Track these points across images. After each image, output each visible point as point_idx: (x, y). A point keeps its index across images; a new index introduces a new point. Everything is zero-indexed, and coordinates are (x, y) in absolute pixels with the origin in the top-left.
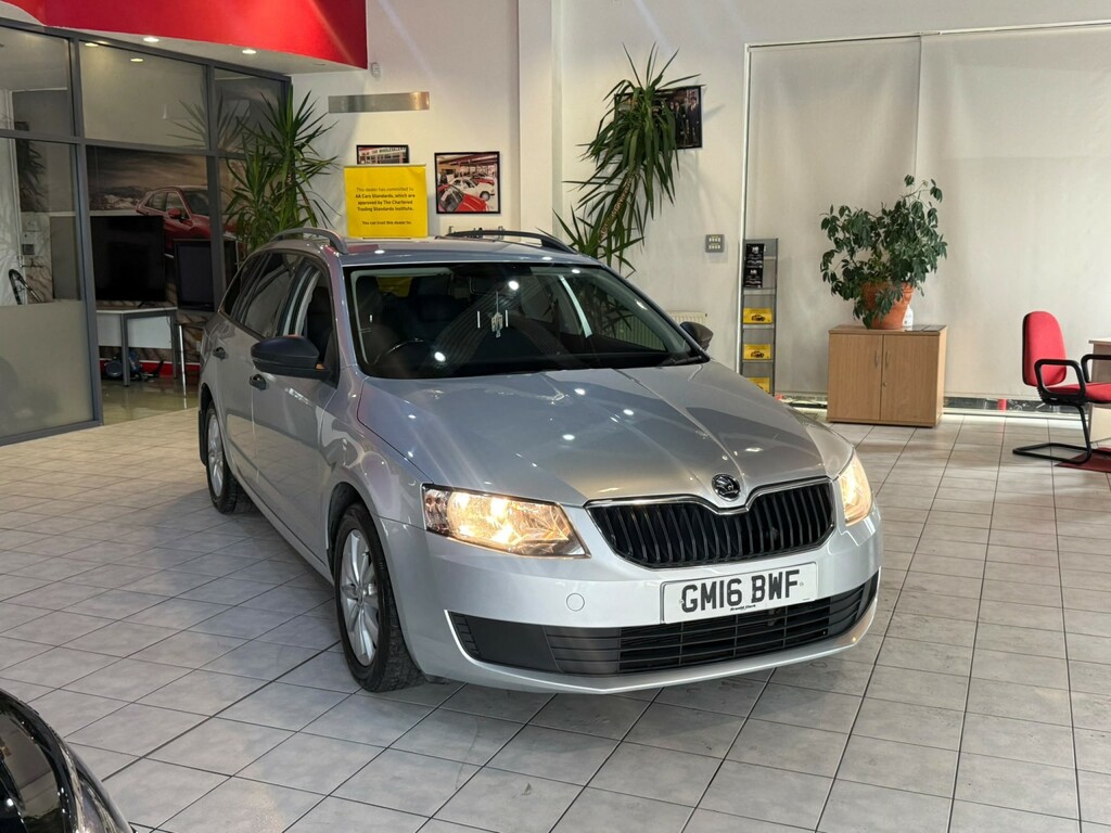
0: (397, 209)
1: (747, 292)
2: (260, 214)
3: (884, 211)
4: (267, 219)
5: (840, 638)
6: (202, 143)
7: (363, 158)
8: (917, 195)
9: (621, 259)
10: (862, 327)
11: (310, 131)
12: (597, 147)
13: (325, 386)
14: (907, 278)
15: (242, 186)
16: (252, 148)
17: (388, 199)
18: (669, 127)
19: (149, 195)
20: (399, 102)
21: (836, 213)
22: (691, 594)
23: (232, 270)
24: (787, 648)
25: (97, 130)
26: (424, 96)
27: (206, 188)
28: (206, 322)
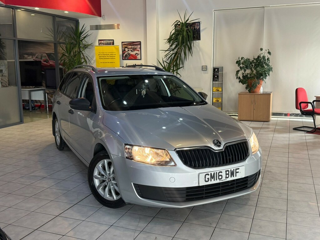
0: (111, 58)
1: (214, 82)
2: (70, 60)
3: (254, 59)
4: (72, 62)
5: (251, 188)
6: (52, 39)
7: (100, 44)
8: (264, 54)
9: (177, 73)
10: (248, 93)
11: (85, 36)
12: (170, 40)
13: (92, 113)
14: (261, 78)
15: (64, 52)
16: (67, 41)
17: (108, 56)
18: (191, 34)
19: (37, 55)
20: (111, 27)
21: (240, 59)
22: (207, 177)
23: (62, 77)
24: (235, 192)
25: (21, 35)
26: (118, 25)
27: (54, 52)
28: (54, 92)
